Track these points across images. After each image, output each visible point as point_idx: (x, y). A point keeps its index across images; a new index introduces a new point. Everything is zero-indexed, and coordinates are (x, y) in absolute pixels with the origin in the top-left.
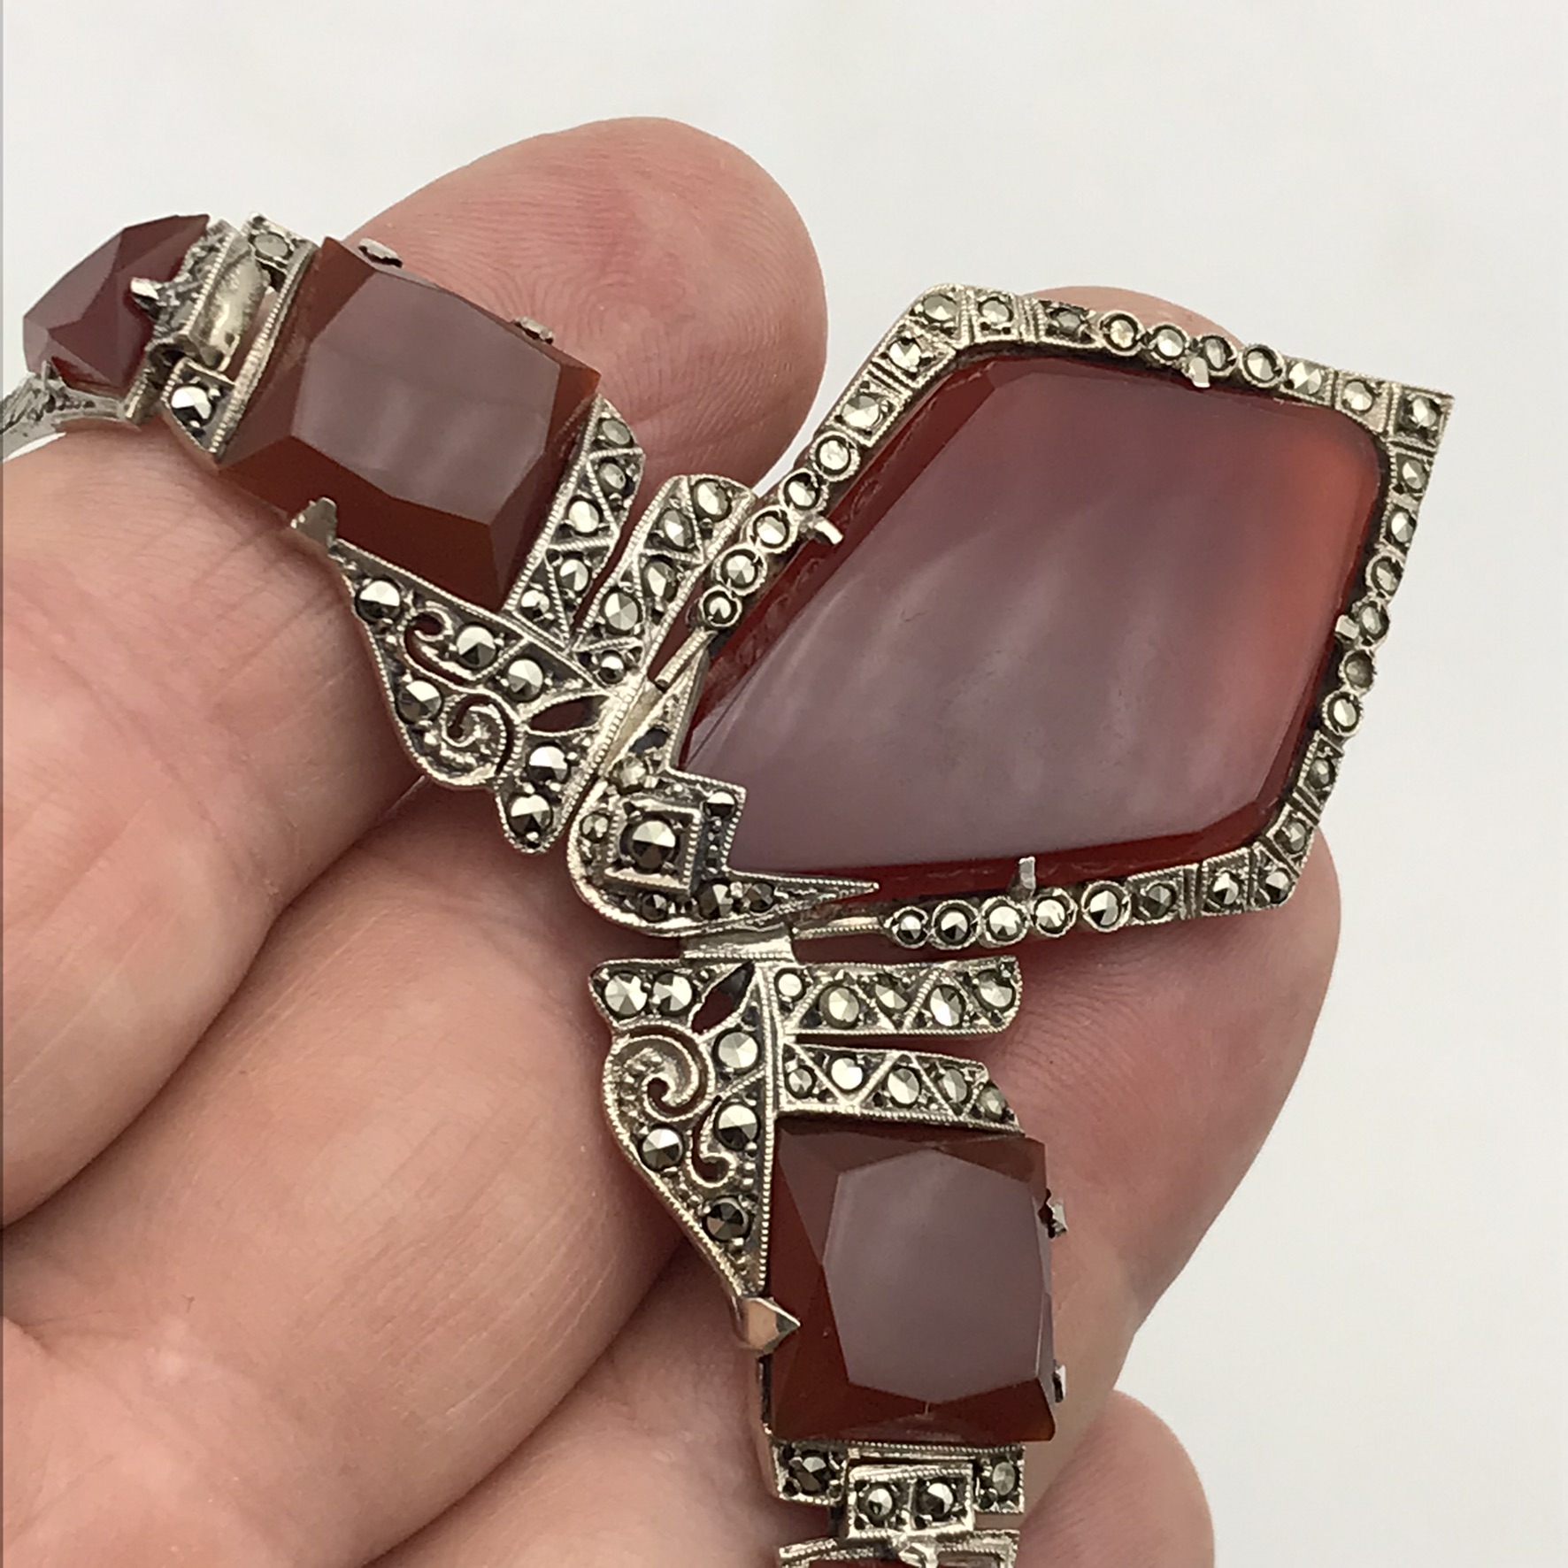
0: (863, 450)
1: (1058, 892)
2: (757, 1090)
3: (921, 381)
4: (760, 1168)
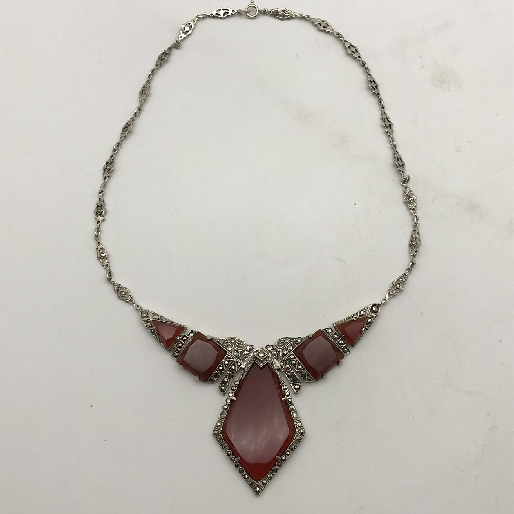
0: (291, 411)
1: (230, 403)
2: (231, 352)
3: (295, 424)
4: (224, 347)
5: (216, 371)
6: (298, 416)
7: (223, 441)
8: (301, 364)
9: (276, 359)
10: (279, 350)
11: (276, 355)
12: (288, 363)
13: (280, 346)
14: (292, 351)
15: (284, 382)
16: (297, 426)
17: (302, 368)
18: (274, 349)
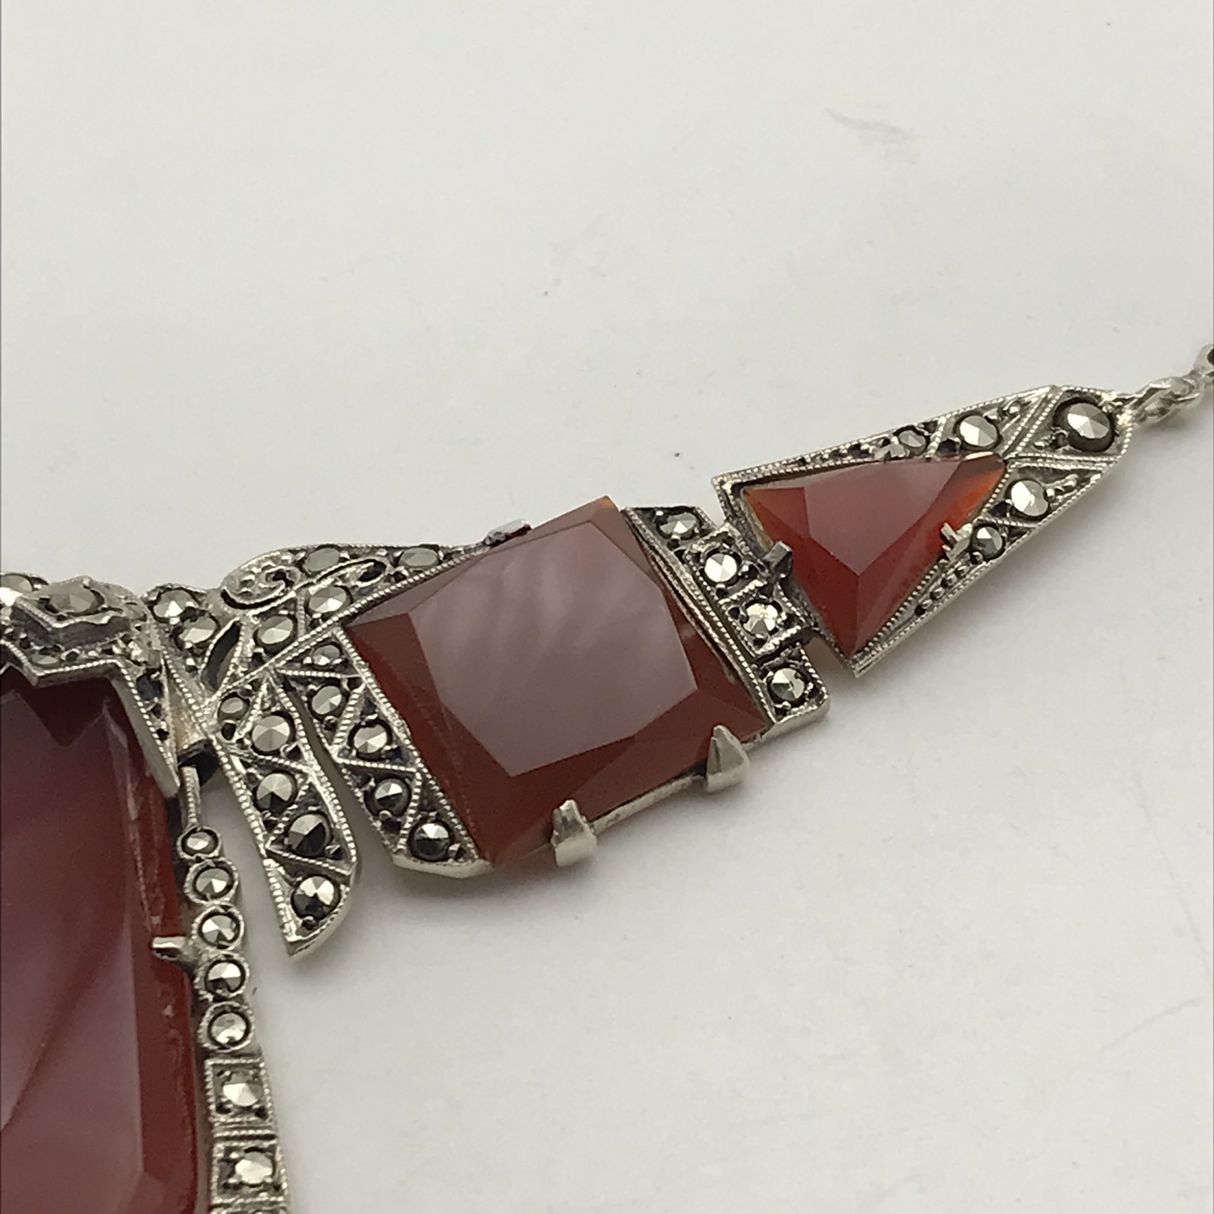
0: (208, 1054)
6: (261, 1097)
8: (379, 713)
9: (195, 678)
10: (237, 619)
11: (203, 654)
12: (282, 705)
13: (258, 592)
14: (335, 618)
15: (215, 840)
16: (232, 1181)
17: (388, 748)
18: (203, 613)
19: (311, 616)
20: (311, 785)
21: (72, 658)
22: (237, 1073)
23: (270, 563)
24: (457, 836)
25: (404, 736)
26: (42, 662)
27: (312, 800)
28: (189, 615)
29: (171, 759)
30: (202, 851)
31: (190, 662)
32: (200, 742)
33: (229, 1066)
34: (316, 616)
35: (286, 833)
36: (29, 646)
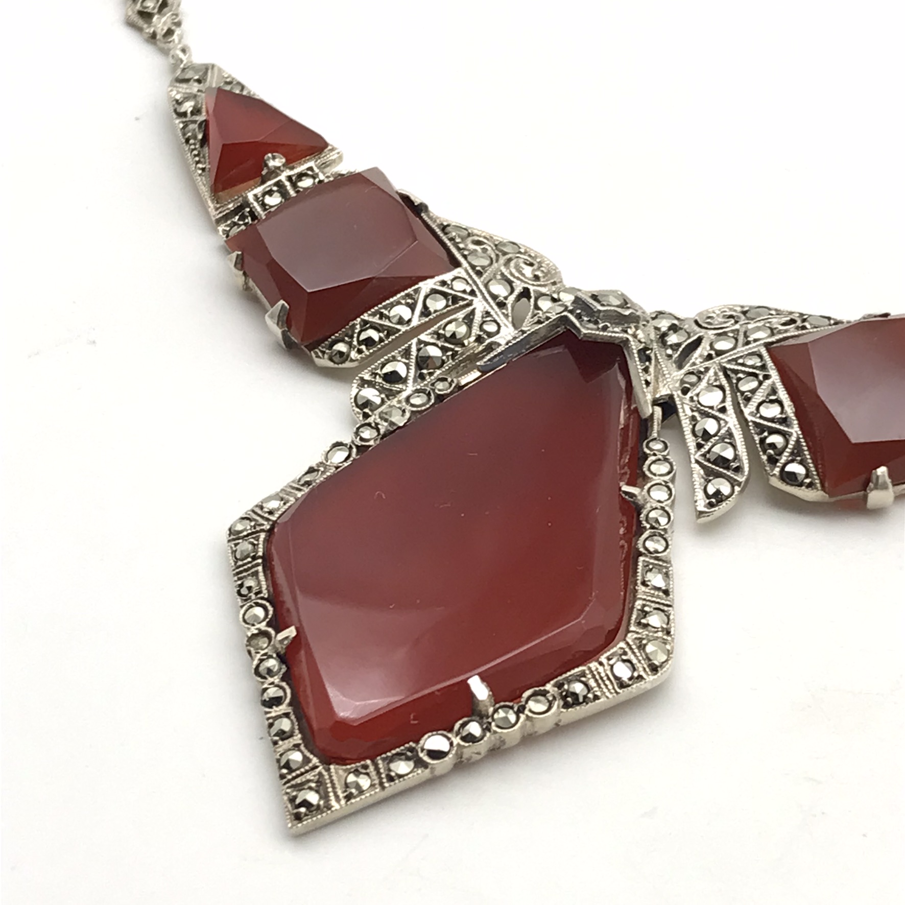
0: (641, 554)
3: (638, 608)
5: (374, 315)
6: (668, 584)
7: (260, 561)
8: (778, 397)
9: (670, 361)
10: (701, 334)
11: (677, 350)
12: (720, 382)
13: (716, 322)
14: (762, 342)
15: (666, 447)
16: (643, 621)
17: (779, 416)
18: (681, 329)
19: (747, 338)
20: (729, 428)
21: (605, 328)
22: (656, 568)
23: (727, 310)
24: (810, 474)
25: (791, 411)
26: (587, 326)
27: (728, 437)
28: (674, 328)
29: (649, 397)
30: (658, 450)
31: (669, 352)
32: (666, 395)
33: (652, 564)
34: (749, 339)
35: (709, 451)
36: (581, 318)
